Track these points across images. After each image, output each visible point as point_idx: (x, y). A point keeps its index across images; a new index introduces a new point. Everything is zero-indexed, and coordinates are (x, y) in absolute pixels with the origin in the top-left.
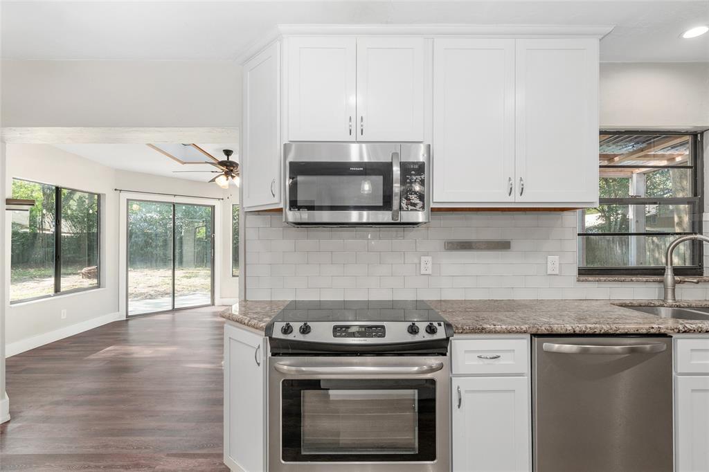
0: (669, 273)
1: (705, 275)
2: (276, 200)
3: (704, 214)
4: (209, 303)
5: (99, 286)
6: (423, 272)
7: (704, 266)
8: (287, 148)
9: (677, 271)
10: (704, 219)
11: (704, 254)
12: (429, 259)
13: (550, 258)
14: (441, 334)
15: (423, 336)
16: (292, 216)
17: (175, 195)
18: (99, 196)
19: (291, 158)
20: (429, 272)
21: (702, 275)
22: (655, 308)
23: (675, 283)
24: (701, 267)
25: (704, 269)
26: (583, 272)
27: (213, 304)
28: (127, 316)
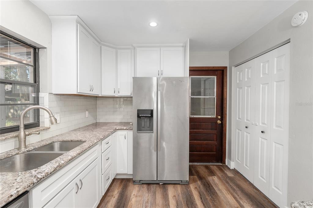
0: (22, 129)
1: (40, 126)
3: (40, 93)
7: (40, 121)
10: (40, 96)
11: (40, 115)
21: (39, 126)
22: (13, 157)
24: (39, 121)
25: (40, 123)
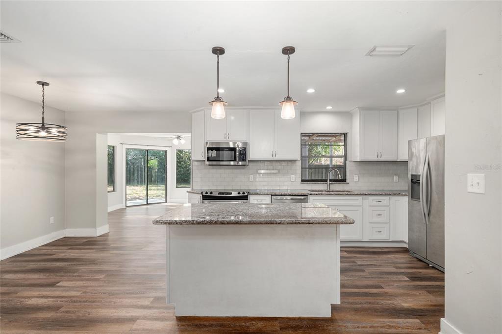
0: (328, 180)
2: (203, 158)
3: (347, 161)
4: (164, 201)
5: (114, 191)
6: (250, 180)
7: (347, 179)
8: (207, 143)
9: (330, 180)
10: (346, 163)
11: (346, 175)
12: (252, 176)
13: (292, 176)
14: (246, 194)
15: (241, 194)
16: (208, 163)
17: (148, 146)
18: (113, 147)
19: (208, 146)
20: (252, 180)
23: (330, 184)
24: (345, 179)
26: (302, 181)
27: (166, 202)
28: (126, 206)
